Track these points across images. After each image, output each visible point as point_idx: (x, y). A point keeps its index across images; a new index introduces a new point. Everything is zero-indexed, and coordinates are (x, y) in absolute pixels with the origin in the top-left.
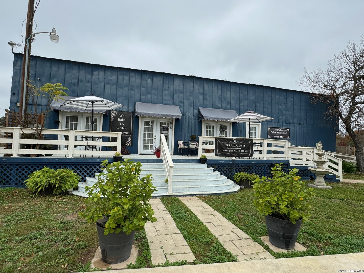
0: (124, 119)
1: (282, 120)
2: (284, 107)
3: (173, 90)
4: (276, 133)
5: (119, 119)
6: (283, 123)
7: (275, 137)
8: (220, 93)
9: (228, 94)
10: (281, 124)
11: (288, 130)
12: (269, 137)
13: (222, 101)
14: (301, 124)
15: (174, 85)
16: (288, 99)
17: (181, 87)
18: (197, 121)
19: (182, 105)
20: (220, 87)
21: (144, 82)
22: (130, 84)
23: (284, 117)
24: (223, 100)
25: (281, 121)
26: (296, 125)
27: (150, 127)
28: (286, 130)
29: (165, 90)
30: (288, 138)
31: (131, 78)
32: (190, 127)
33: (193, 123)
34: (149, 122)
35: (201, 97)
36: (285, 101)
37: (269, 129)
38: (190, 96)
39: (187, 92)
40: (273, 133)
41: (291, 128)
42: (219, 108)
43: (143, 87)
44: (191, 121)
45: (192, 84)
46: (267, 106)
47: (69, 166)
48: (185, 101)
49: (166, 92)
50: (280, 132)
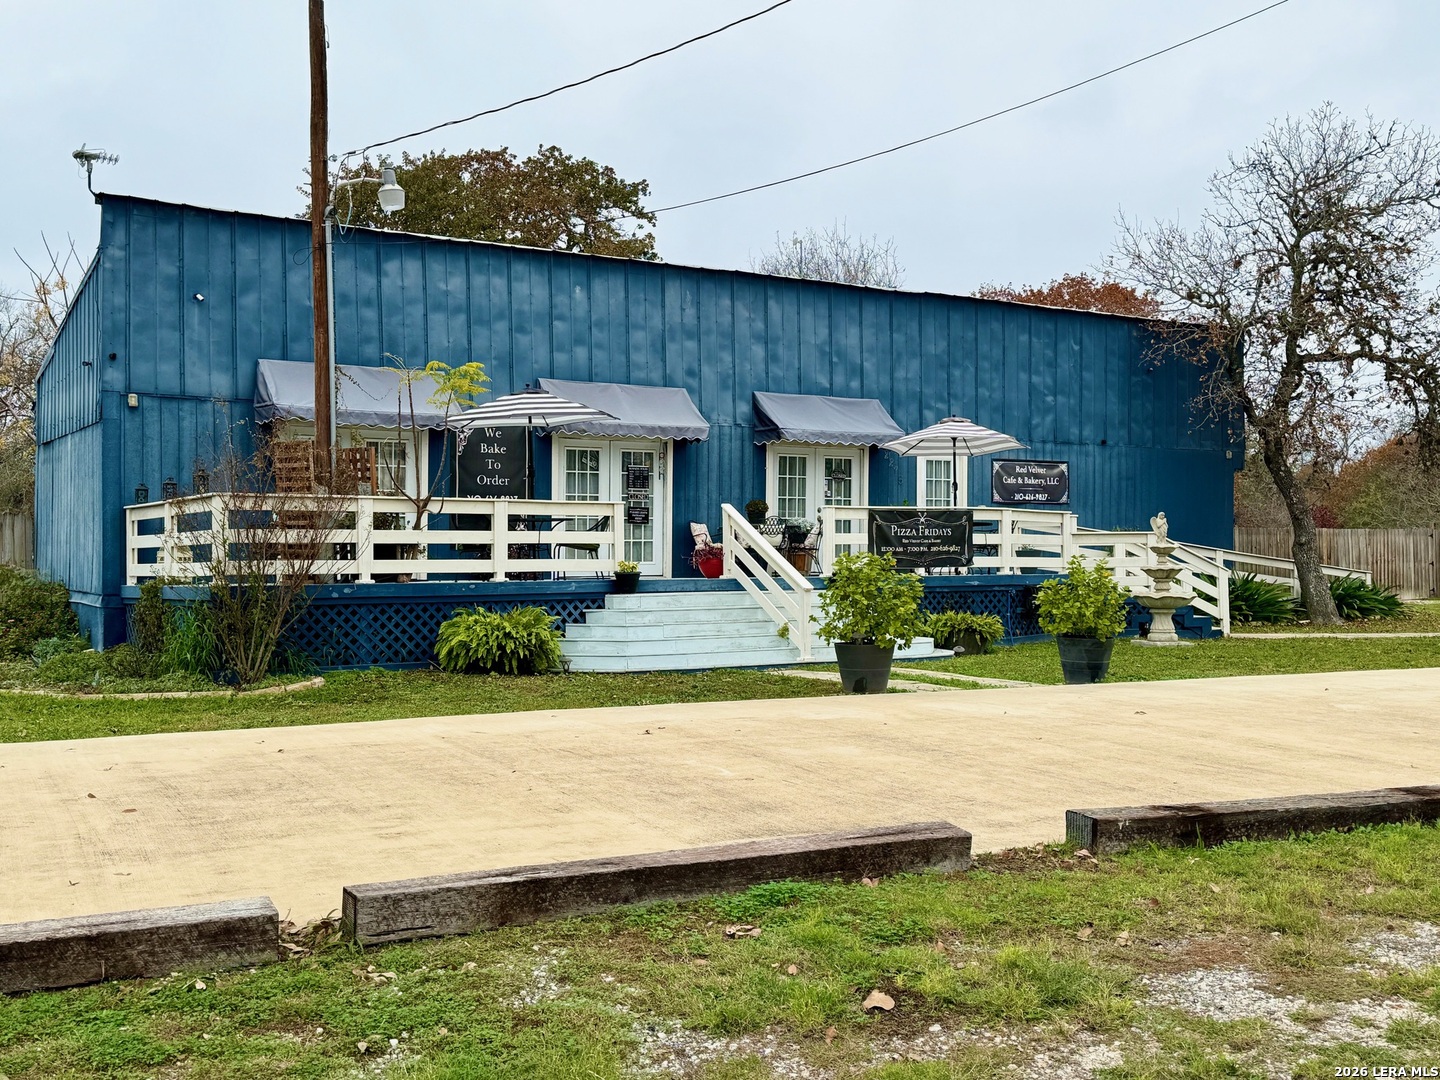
0: (500, 447)
1: (1040, 429)
2: (1049, 381)
3: (660, 327)
4: (1020, 481)
5: (484, 448)
6: (1044, 442)
7: (1018, 497)
8: (824, 332)
9: (850, 337)
10: (1039, 446)
11: (1064, 467)
12: (997, 497)
13: (831, 362)
14: (1110, 442)
15: (663, 307)
16: (1062, 346)
17: (690, 312)
18: (747, 444)
19: (694, 383)
20: (823, 310)
21: (561, 299)
22: (515, 307)
23: (1049, 418)
24: (835, 359)
25: (1038, 433)
26: (1091, 448)
27: (588, 472)
28: (1056, 471)
29: (637, 327)
30: (1064, 499)
31: (514, 284)
32: (726, 467)
33: (736, 454)
34: (583, 454)
35: (759, 351)
36: (1049, 353)
37: (997, 466)
38: (722, 347)
39: (708, 332)
40: (1011, 481)
41: (1074, 459)
42: (822, 392)
43: (561, 318)
44: (726, 447)
45: (726, 302)
46: (987, 376)
47: (500, 605)
48: (706, 370)
49: (638, 337)
50: (1037, 476)
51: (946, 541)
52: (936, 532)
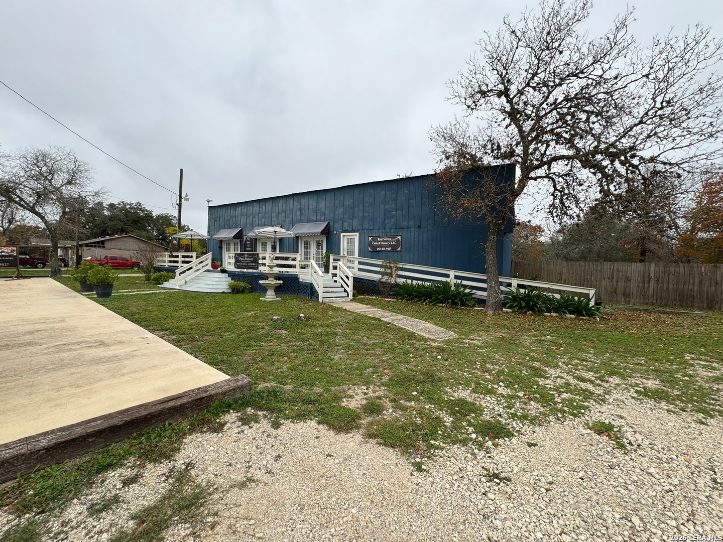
0: (249, 242)
1: (389, 224)
2: (393, 206)
4: (379, 243)
6: (391, 229)
7: (378, 249)
8: (315, 204)
9: (322, 204)
10: (389, 230)
11: (399, 237)
12: (370, 249)
13: (316, 213)
14: (423, 226)
15: (279, 206)
19: (284, 223)
20: (316, 198)
21: (261, 209)
22: (253, 213)
23: (393, 220)
25: (388, 226)
26: (413, 229)
27: (265, 246)
28: (396, 239)
29: (273, 212)
30: (399, 249)
31: (254, 208)
34: (264, 243)
35: (299, 213)
36: (394, 196)
37: (370, 238)
38: (290, 214)
39: (288, 210)
40: (376, 243)
41: (404, 234)
42: (314, 221)
43: (260, 213)
46: (368, 209)
48: (286, 220)
50: (386, 241)
51: (252, 262)
52: (249, 259)
